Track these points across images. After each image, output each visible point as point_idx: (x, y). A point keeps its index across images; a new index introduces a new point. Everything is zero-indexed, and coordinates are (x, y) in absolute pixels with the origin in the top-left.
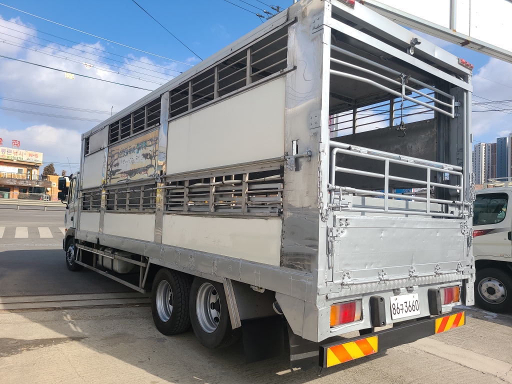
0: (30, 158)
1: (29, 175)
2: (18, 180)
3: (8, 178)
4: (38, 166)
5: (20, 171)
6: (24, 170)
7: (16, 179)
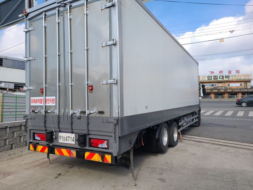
0: (245, 77)
1: (246, 86)
2: (240, 89)
3: (236, 89)
4: (250, 81)
5: (241, 85)
6: (243, 84)
7: (239, 89)
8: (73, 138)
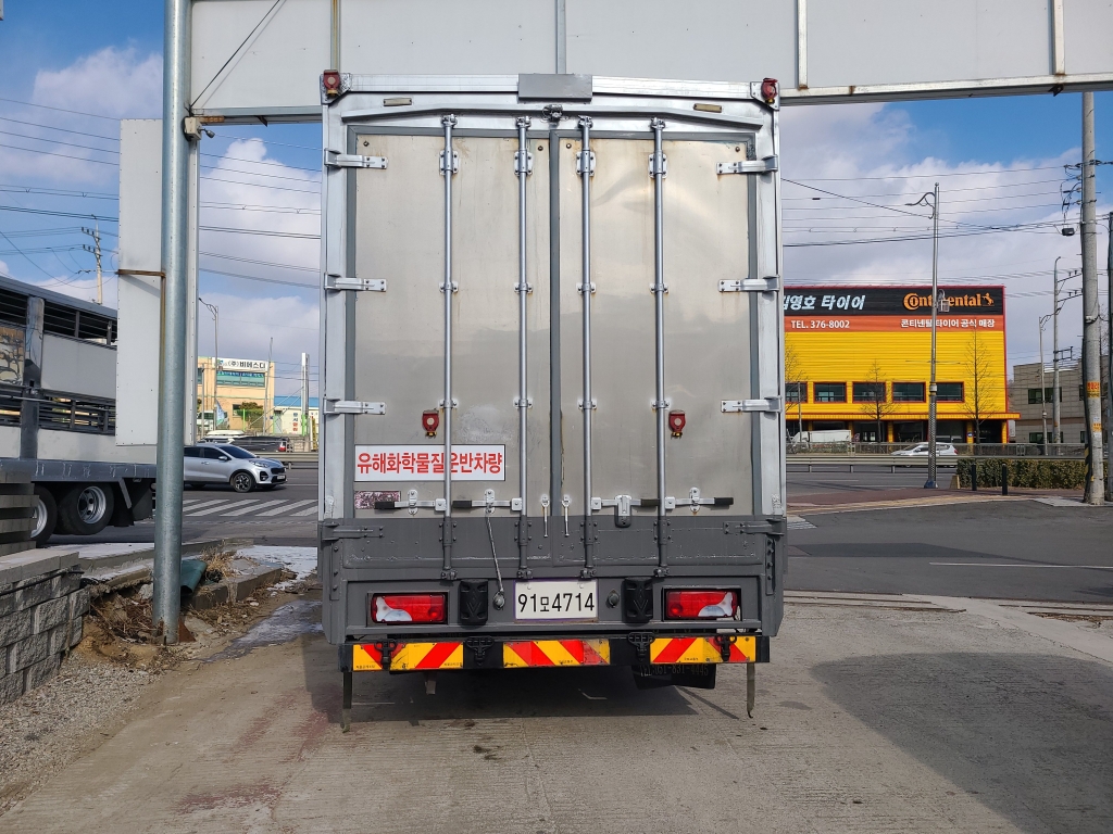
8: (591, 596)
